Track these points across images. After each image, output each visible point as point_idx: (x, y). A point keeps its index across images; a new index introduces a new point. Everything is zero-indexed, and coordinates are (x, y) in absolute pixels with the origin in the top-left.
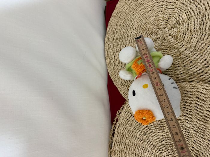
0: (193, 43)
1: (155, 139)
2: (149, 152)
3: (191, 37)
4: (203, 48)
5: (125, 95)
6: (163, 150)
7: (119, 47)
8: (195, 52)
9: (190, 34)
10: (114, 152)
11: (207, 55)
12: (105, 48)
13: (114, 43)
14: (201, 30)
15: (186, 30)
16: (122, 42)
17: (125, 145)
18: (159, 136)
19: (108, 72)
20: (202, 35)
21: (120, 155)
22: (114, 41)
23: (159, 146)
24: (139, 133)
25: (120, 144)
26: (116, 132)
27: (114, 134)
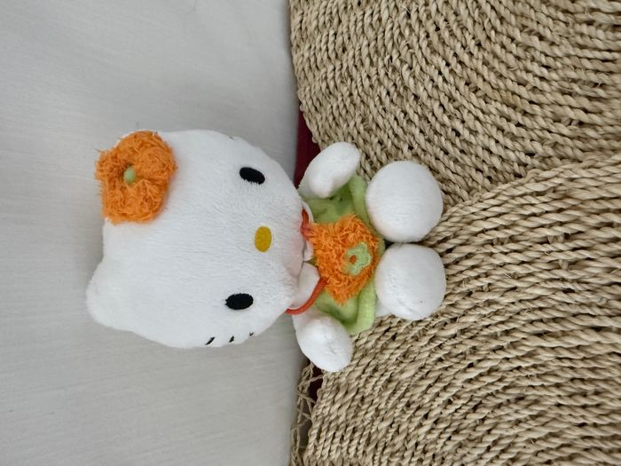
25: (343, 436)
26: (328, 380)
27: (318, 391)
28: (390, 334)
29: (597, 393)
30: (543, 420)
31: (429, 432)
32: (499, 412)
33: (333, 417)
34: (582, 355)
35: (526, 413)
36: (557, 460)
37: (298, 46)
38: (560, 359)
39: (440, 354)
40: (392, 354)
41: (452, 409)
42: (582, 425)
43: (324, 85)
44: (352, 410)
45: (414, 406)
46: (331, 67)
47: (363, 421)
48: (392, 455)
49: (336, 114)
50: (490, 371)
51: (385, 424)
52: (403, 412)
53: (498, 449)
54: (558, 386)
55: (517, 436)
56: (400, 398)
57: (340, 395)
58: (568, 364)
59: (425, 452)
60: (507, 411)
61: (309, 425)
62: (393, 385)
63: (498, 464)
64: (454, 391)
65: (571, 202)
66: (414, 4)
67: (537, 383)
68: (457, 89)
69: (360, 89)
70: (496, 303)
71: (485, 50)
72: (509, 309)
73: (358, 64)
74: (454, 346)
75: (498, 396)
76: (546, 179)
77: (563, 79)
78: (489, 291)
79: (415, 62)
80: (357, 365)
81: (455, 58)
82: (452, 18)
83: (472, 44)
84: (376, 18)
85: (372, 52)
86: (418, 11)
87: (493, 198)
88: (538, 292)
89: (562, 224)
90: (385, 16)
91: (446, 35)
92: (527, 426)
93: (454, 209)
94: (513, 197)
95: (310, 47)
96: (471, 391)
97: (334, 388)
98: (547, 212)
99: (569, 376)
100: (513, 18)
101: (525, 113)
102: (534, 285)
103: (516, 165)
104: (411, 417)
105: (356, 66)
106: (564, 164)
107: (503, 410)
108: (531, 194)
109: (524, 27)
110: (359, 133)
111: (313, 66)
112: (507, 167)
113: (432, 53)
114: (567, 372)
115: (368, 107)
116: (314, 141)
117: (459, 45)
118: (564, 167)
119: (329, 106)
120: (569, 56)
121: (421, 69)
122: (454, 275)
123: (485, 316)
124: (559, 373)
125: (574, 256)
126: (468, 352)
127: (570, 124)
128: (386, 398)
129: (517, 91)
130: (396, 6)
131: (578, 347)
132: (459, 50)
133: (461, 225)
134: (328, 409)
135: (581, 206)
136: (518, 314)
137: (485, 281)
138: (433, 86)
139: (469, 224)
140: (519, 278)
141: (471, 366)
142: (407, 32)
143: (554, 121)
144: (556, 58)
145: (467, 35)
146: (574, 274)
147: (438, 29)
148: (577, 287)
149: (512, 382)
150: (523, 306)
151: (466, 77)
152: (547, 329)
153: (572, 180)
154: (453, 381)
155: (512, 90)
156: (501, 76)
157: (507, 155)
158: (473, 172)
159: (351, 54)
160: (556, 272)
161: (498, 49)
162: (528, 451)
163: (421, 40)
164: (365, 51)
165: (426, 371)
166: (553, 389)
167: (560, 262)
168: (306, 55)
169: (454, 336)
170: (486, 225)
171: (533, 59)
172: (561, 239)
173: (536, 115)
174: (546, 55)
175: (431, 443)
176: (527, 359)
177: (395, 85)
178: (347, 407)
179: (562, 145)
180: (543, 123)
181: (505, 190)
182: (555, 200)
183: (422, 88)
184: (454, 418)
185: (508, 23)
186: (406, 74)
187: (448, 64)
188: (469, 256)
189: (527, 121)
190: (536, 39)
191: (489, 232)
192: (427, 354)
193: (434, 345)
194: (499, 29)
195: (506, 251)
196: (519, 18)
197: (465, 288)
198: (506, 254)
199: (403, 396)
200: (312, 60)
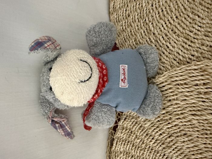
25: (124, 144)
26: (120, 126)
27: (117, 129)
29: (211, 134)
30: (192, 141)
31: (154, 143)
32: (177, 138)
33: (121, 138)
34: (207, 122)
35: (187, 139)
36: (196, 154)
37: (112, 13)
38: (199, 123)
42: (205, 144)
43: (121, 28)
44: (128, 135)
45: (149, 135)
46: (124, 22)
47: (131, 139)
49: (126, 38)
50: (175, 125)
51: (139, 140)
52: (145, 137)
53: (177, 150)
54: (198, 131)
55: (183, 146)
56: (144, 132)
57: (124, 130)
58: (202, 124)
59: (152, 150)
60: (181, 138)
61: (113, 139)
62: (142, 128)
63: (177, 154)
65: (206, 73)
66: (154, 1)
67: (191, 130)
68: (168, 32)
69: (134, 30)
70: (179, 104)
71: (179, 19)
72: (183, 106)
73: (134, 21)
74: (164, 117)
75: (178, 133)
76: (198, 65)
77: (206, 31)
78: (177, 100)
79: (154, 22)
80: (130, 121)
81: (168, 22)
82: (168, 8)
83: (174, 17)
84: (141, 5)
85: (139, 18)
86: (156, 4)
87: (180, 70)
88: (193, 101)
89: (202, 80)
90: (144, 5)
91: (165, 13)
92: (187, 143)
93: (166, 73)
94: (187, 70)
95: (117, 14)
96: (169, 131)
97: (122, 128)
98: (198, 76)
99: (202, 128)
100: (189, 9)
101: (192, 42)
102: (192, 99)
103: (188, 59)
104: (148, 139)
105: (133, 22)
106: (205, 60)
107: (179, 138)
108: (193, 70)
109: (193, 12)
110: (133, 45)
111: (118, 21)
112: (185, 60)
113: (160, 19)
114: (201, 127)
115: (137, 36)
116: (117, 46)
117: (170, 17)
118: (205, 61)
119: (123, 35)
120: (208, 23)
121: (156, 24)
122: (165, 94)
123: (175, 108)
124: (199, 127)
125: (206, 90)
126: (168, 119)
127: (207, 46)
128: (139, 132)
129: (189, 34)
130: (148, 2)
131: (206, 119)
132: (170, 19)
133: (168, 78)
134: (120, 135)
135: (209, 74)
136: (186, 108)
137: (175, 97)
138: (160, 31)
139: (171, 78)
140: (187, 96)
141: (169, 123)
142: (152, 11)
143: (202, 45)
144: (203, 24)
145: (173, 14)
146: (206, 96)
147: (162, 11)
148: (207, 100)
149: (183, 129)
150: (188, 106)
151: (172, 28)
152: (196, 113)
153: (207, 66)
154: (163, 128)
155: (188, 33)
156: (184, 29)
157: (185, 56)
158: (173, 61)
159: (131, 17)
160: (200, 95)
161: (183, 19)
162: (187, 151)
163: (156, 15)
164: (136, 17)
165: (154, 124)
166: (196, 132)
167: (201, 92)
168: (115, 17)
169: (164, 114)
170: (177, 79)
171: (195, 24)
172: (202, 84)
173: (196, 43)
174: (200, 23)
175: (154, 147)
176: (188, 122)
177: (147, 29)
178: (126, 134)
179: (204, 53)
180: (198, 46)
181: (184, 67)
182: (201, 72)
183: (156, 31)
184: (162, 139)
185: (187, 10)
186: (151, 26)
187: (165, 23)
188: (170, 89)
189: (192, 45)
190: (197, 17)
191: (178, 81)
192: (154, 119)
194: (184, 12)
195: (183, 87)
196: (191, 9)
197: (169, 99)
198: (183, 88)
199: (145, 132)
200: (118, 19)
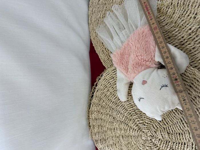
0: (174, 19)
1: (127, 104)
2: (121, 114)
3: (173, 11)
4: (183, 25)
5: (105, 64)
6: (133, 114)
7: (102, 13)
8: (175, 29)
9: (172, 9)
10: (92, 112)
11: (185, 32)
12: (89, 12)
13: (98, 8)
14: (185, 6)
15: (170, 4)
16: (107, 8)
17: (102, 107)
18: (131, 102)
19: (91, 39)
20: (184, 11)
21: (97, 115)
22: (99, 5)
23: (130, 110)
24: (114, 98)
25: (97, 106)
26: (95, 95)
27: (93, 97)
28: (106, 86)
30: (128, 101)
31: (112, 104)
33: (95, 102)
39: (113, 90)
40: (106, 90)
41: (115, 100)
43: (95, 34)
44: (99, 101)
45: (109, 100)
48: (106, 109)
49: (97, 41)
51: (105, 103)
53: (122, 106)
55: (125, 104)
56: (107, 98)
57: (97, 98)
59: (111, 108)
62: (106, 96)
63: (122, 109)
64: (116, 97)
80: (100, 92)
116: (93, 46)
119: (96, 39)
162: (126, 107)
165: (111, 93)
168: (92, 26)
193: (112, 88)
200: (93, 28)
